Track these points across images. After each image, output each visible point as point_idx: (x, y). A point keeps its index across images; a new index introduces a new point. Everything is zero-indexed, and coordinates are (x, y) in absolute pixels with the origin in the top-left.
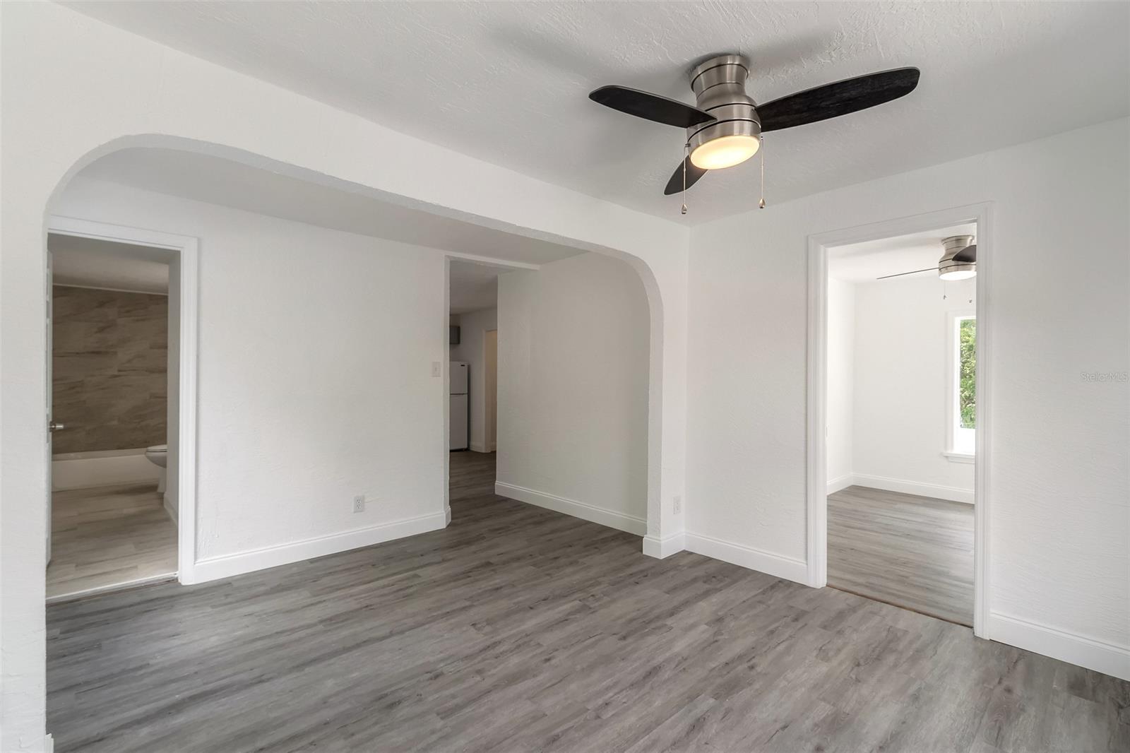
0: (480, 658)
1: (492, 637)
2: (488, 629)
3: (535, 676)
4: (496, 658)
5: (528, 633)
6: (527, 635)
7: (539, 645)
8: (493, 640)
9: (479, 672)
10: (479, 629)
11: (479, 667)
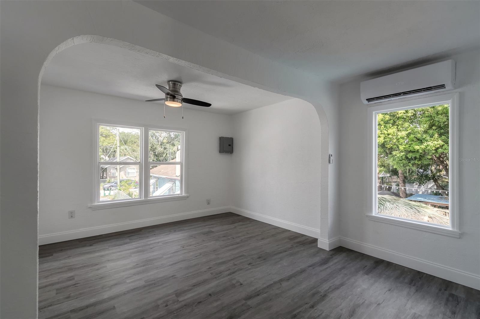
0: (236, 269)
1: (231, 277)
2: (234, 282)
3: (216, 263)
4: (230, 269)
5: (215, 279)
6: (216, 278)
7: (212, 274)
8: (231, 276)
9: (235, 265)
10: (238, 282)
11: (236, 266)
